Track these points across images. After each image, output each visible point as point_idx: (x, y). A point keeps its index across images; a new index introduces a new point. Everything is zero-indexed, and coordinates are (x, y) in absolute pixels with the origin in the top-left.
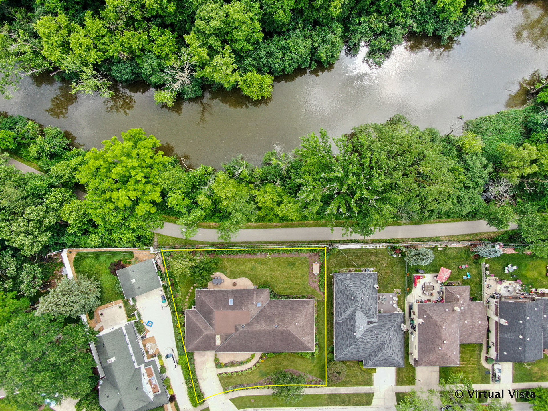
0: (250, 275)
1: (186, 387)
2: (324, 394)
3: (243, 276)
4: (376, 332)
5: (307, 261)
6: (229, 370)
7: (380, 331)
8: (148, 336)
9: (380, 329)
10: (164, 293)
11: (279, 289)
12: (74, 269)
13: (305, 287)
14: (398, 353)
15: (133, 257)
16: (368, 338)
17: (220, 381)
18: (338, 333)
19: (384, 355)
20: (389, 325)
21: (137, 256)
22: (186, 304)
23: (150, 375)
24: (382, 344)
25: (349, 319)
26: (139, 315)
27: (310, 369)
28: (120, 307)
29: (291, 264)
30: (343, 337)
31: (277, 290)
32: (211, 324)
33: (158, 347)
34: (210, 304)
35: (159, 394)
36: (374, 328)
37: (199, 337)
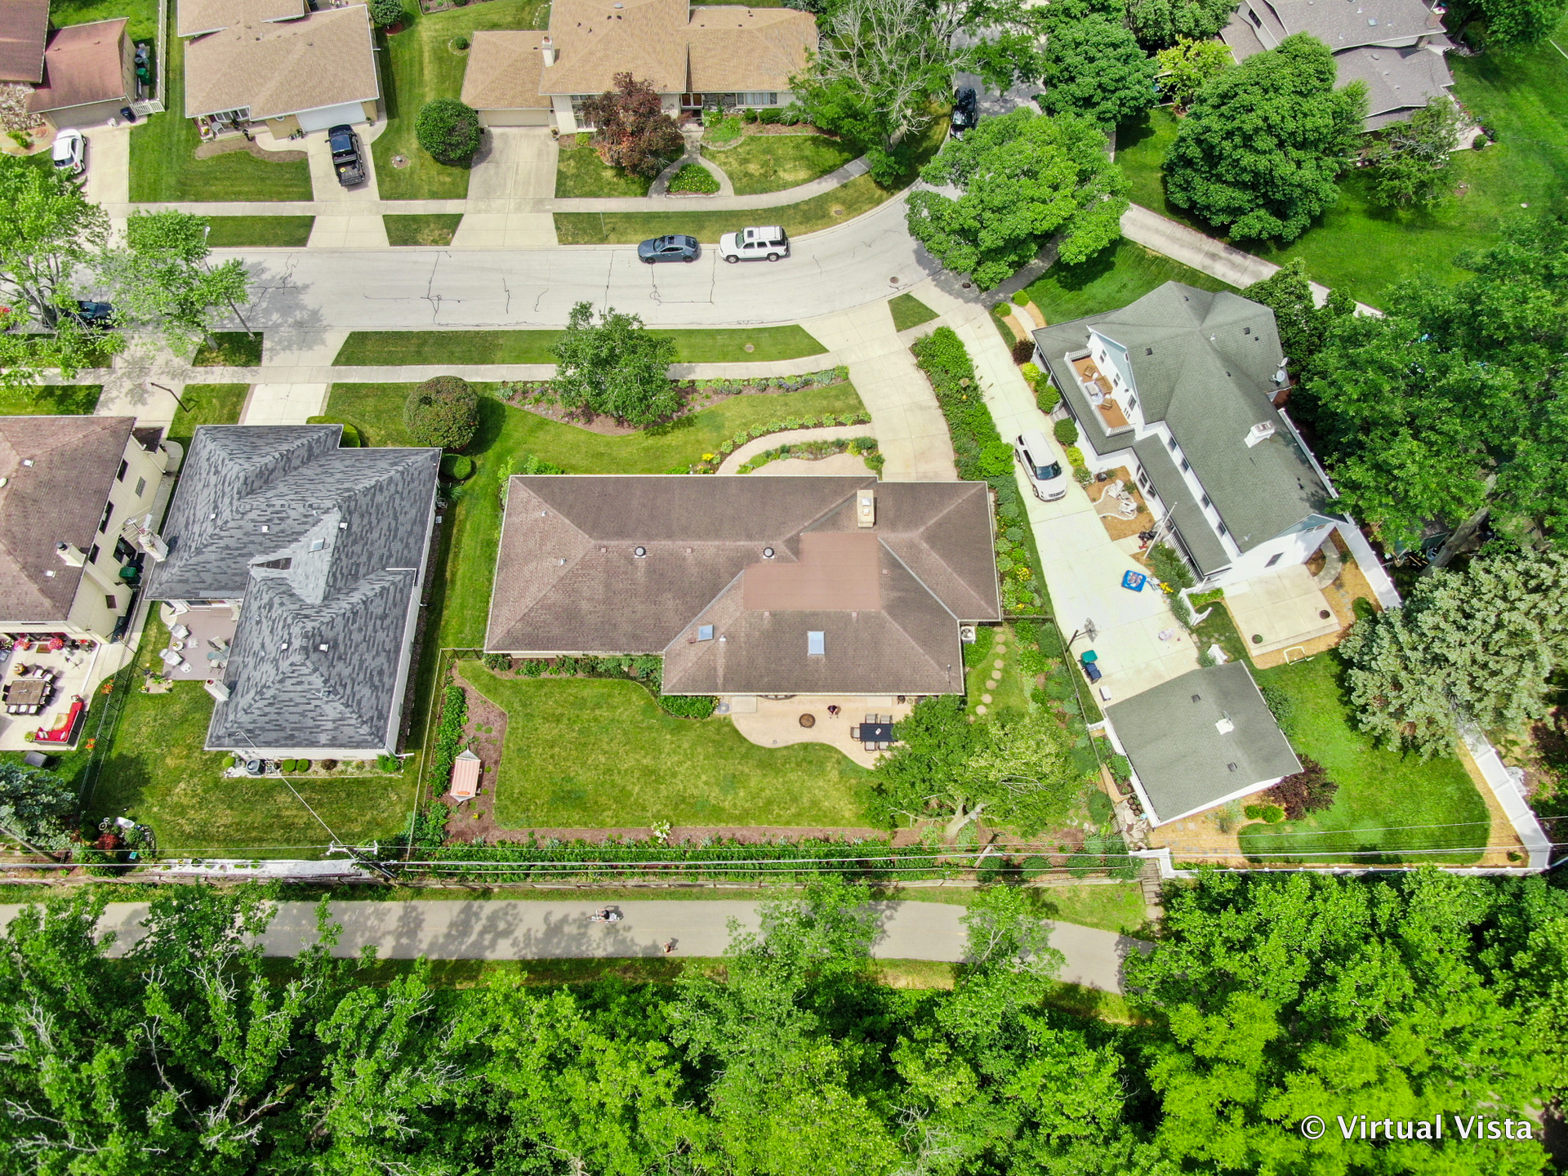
0: (745, 757)
1: (977, 376)
2: (503, 362)
3: (771, 752)
4: (265, 529)
5: (501, 810)
6: (830, 434)
7: (247, 534)
8: (1134, 543)
9: (246, 539)
10: (1094, 688)
11: (629, 701)
12: (1479, 788)
13: (524, 705)
14: (205, 465)
15: (1242, 835)
16: (296, 511)
17: (860, 402)
18: (410, 533)
19: (256, 459)
20: (210, 555)
21: (1222, 838)
22: (1001, 649)
23: (1109, 407)
24: (252, 492)
25: (356, 577)
26: (1178, 611)
27: (541, 434)
28: (1257, 639)
29: (569, 798)
30: (396, 518)
31: (638, 698)
32: (894, 565)
33: (1091, 505)
34: (900, 637)
35: (1071, 350)
36: (268, 543)
37: (939, 524)
